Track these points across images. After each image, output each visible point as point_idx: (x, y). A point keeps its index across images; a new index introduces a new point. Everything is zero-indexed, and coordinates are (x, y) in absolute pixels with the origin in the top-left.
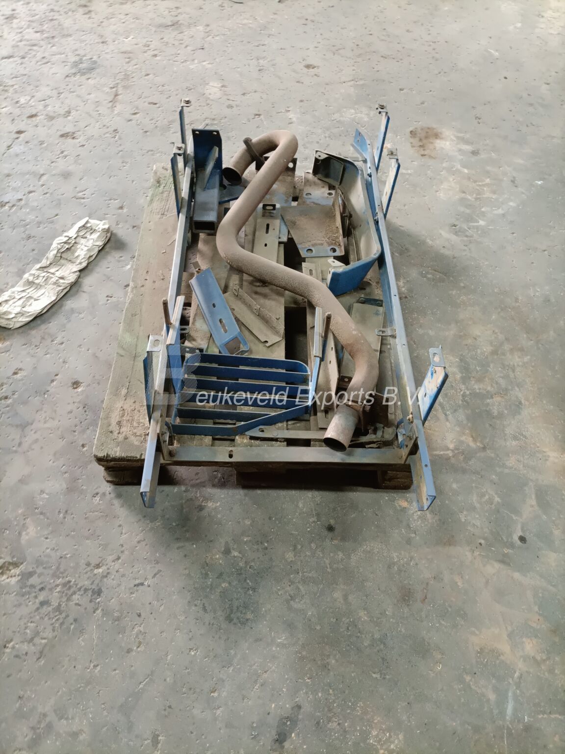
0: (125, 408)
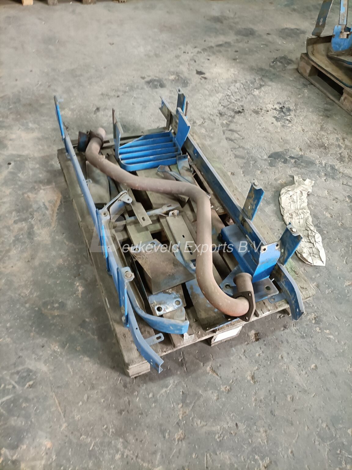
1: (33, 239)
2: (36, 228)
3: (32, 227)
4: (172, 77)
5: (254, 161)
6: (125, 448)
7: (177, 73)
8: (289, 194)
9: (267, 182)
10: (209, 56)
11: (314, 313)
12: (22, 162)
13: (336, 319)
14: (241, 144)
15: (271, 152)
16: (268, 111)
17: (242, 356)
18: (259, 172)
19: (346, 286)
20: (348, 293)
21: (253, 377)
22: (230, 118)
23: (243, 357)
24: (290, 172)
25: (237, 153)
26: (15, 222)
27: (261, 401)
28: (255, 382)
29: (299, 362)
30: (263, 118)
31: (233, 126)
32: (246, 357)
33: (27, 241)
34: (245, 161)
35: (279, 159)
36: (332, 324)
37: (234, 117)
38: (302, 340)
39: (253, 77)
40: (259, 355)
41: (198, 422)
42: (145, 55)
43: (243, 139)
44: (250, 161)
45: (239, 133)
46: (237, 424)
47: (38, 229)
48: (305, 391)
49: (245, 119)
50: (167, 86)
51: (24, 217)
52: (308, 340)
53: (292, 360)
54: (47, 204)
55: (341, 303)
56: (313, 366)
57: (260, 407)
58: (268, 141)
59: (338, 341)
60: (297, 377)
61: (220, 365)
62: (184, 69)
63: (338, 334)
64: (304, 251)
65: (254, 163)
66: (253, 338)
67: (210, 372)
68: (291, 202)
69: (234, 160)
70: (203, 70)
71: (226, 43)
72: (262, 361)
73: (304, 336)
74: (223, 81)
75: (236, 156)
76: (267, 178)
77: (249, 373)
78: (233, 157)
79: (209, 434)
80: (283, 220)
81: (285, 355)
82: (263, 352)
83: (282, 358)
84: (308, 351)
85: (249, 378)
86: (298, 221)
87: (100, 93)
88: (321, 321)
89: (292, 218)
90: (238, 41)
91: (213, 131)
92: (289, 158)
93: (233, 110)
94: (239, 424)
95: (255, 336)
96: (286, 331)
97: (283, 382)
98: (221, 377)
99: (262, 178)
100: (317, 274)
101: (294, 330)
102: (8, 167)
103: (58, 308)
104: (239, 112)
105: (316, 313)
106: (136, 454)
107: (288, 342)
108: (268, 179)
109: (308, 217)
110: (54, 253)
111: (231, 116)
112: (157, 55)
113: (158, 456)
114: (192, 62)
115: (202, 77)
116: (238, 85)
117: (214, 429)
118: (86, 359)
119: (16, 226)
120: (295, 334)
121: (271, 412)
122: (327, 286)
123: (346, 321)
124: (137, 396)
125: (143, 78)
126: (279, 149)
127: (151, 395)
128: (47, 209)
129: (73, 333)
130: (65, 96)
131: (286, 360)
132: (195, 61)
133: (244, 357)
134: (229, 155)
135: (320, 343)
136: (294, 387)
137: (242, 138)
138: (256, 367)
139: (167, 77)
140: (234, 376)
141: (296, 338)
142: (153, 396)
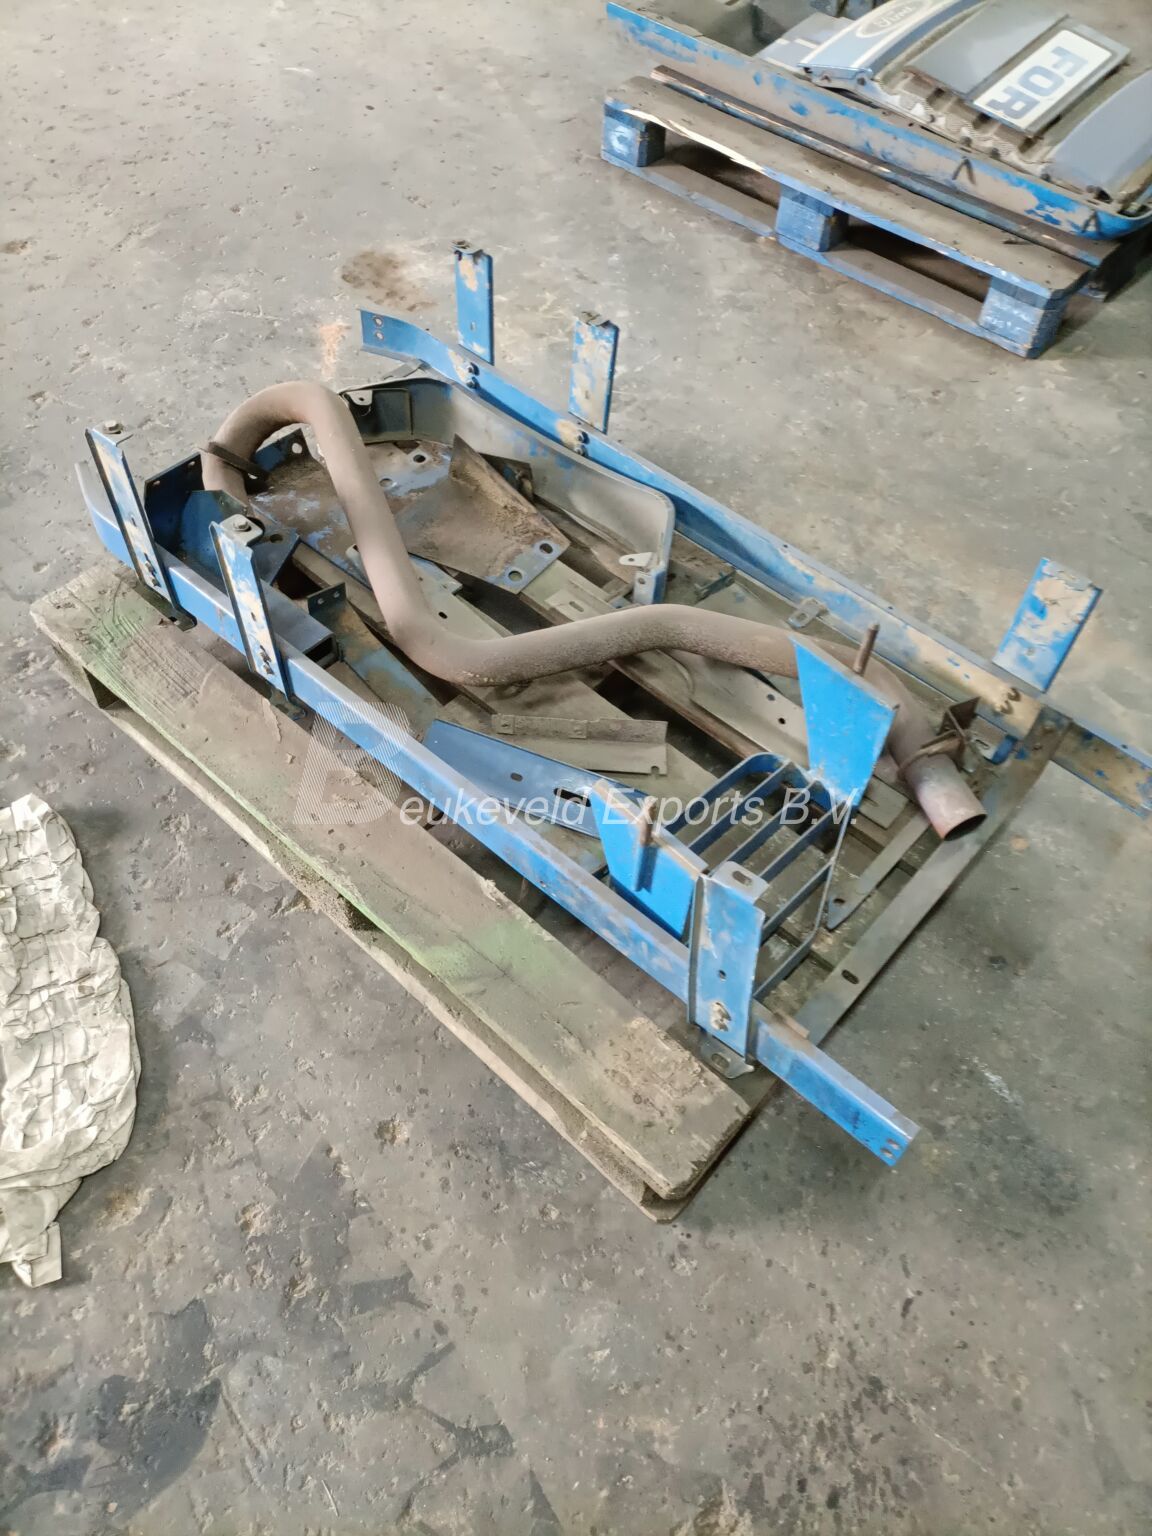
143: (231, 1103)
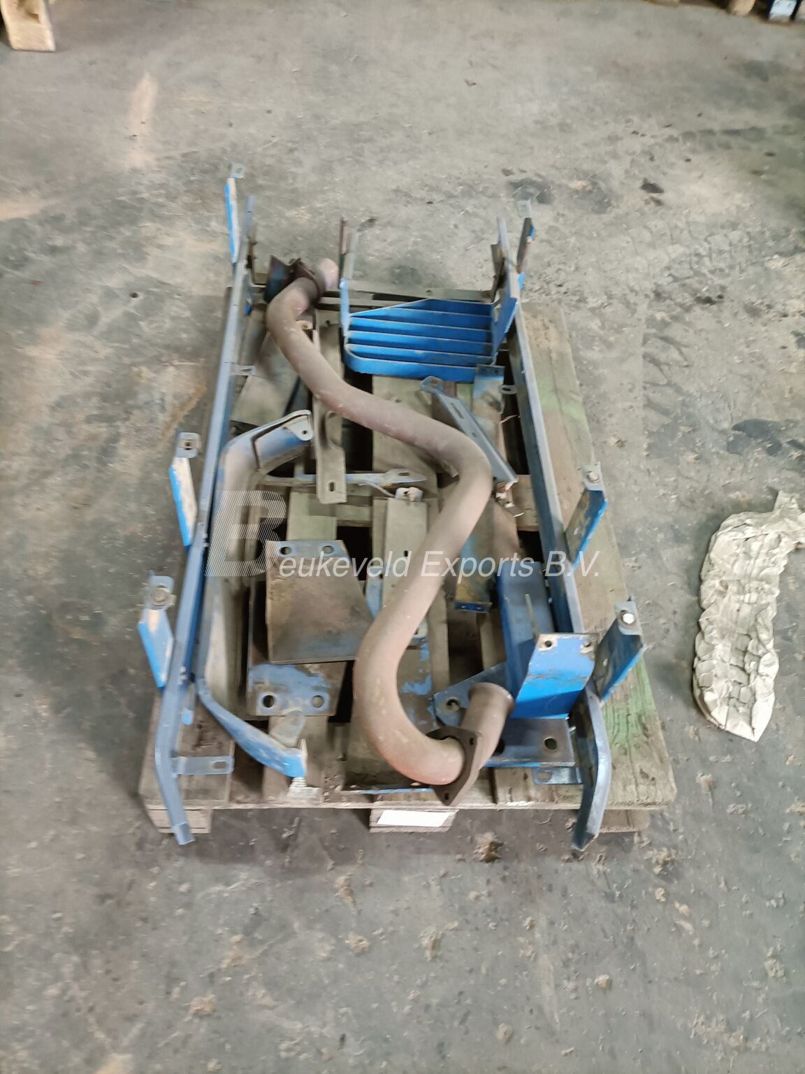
0: (546, 341)
1: (104, 464)
2: (122, 442)
3: (115, 438)
4: (578, 184)
5: (690, 427)
6: (76, 979)
7: (594, 176)
8: (743, 532)
9: (701, 488)
10: (694, 151)
11: (669, 849)
12: (160, 299)
13: (722, 885)
14: (676, 379)
15: (746, 418)
16: (785, 316)
17: (433, 883)
18: (691, 457)
19: (792, 813)
20: (789, 832)
21: (436, 945)
22: (679, 310)
23: (435, 888)
24: (772, 480)
25: (656, 397)
26: (89, 420)
27: (427, 1007)
28: (434, 958)
29: (570, 955)
30: (763, 329)
31: (676, 331)
32: (442, 890)
33: (94, 464)
34: (666, 420)
35: (760, 441)
36: (705, 895)
37: (688, 309)
38: (603, 904)
39: (784, 223)
40: (477, 898)
41: (260, 994)
42: (536, 122)
43: (687, 366)
44: (682, 424)
45: (684, 350)
46: (343, 1039)
47: (127, 447)
48: (553, 1033)
49: (716, 319)
50: (556, 203)
51: (110, 413)
52: (620, 911)
53: (555, 943)
54: (169, 399)
55: (756, 851)
56: (602, 979)
57: (419, 1022)
58: (752, 389)
59: (700, 945)
60: (548, 991)
61: (371, 885)
62: (616, 169)
63: (711, 926)
64: (713, 686)
65: (689, 432)
66: (481, 851)
67: (342, 890)
68: (741, 555)
69: (641, 413)
70: (662, 182)
71: (753, 129)
72: (476, 915)
73: (613, 895)
74: (701, 219)
75: (649, 404)
76: (705, 478)
77: (432, 930)
78: (641, 402)
79: (269, 1031)
80: (698, 592)
81: (543, 922)
82: (490, 894)
83: (532, 926)
84: (606, 936)
85: (426, 942)
86: (737, 606)
87: (394, 187)
88: (678, 875)
89: (722, 594)
90: (785, 131)
91: (618, 330)
92: (789, 443)
93: (694, 292)
94: (350, 1040)
95: (490, 850)
96: (575, 865)
97: (505, 986)
98: (360, 912)
99: (692, 474)
100: (726, 755)
101: (595, 872)
102: (129, 301)
103: (84, 625)
104: (709, 301)
105: (673, 851)
106: (91, 1004)
107: (565, 894)
108: (708, 480)
109: (768, 604)
110: (133, 507)
111: (681, 305)
112: (564, 127)
113: (136, 1030)
114: (643, 160)
115: (652, 198)
116: (735, 235)
117: (286, 1024)
118: (91, 754)
119: (85, 427)
120: (593, 883)
121: (441, 1045)
122: (738, 794)
123: (747, 902)
124: (154, 878)
125: (507, 172)
126: (769, 415)
127: (184, 888)
128: (163, 409)
129: (91, 688)
130: (313, 178)
131: (538, 935)
132: (652, 159)
133: (438, 887)
134: (632, 395)
135: (649, 930)
136: (527, 1009)
137: (685, 364)
138: (456, 924)
139: (564, 181)
140: (391, 923)
141: (591, 892)
142: (190, 891)
143: (678, 498)
